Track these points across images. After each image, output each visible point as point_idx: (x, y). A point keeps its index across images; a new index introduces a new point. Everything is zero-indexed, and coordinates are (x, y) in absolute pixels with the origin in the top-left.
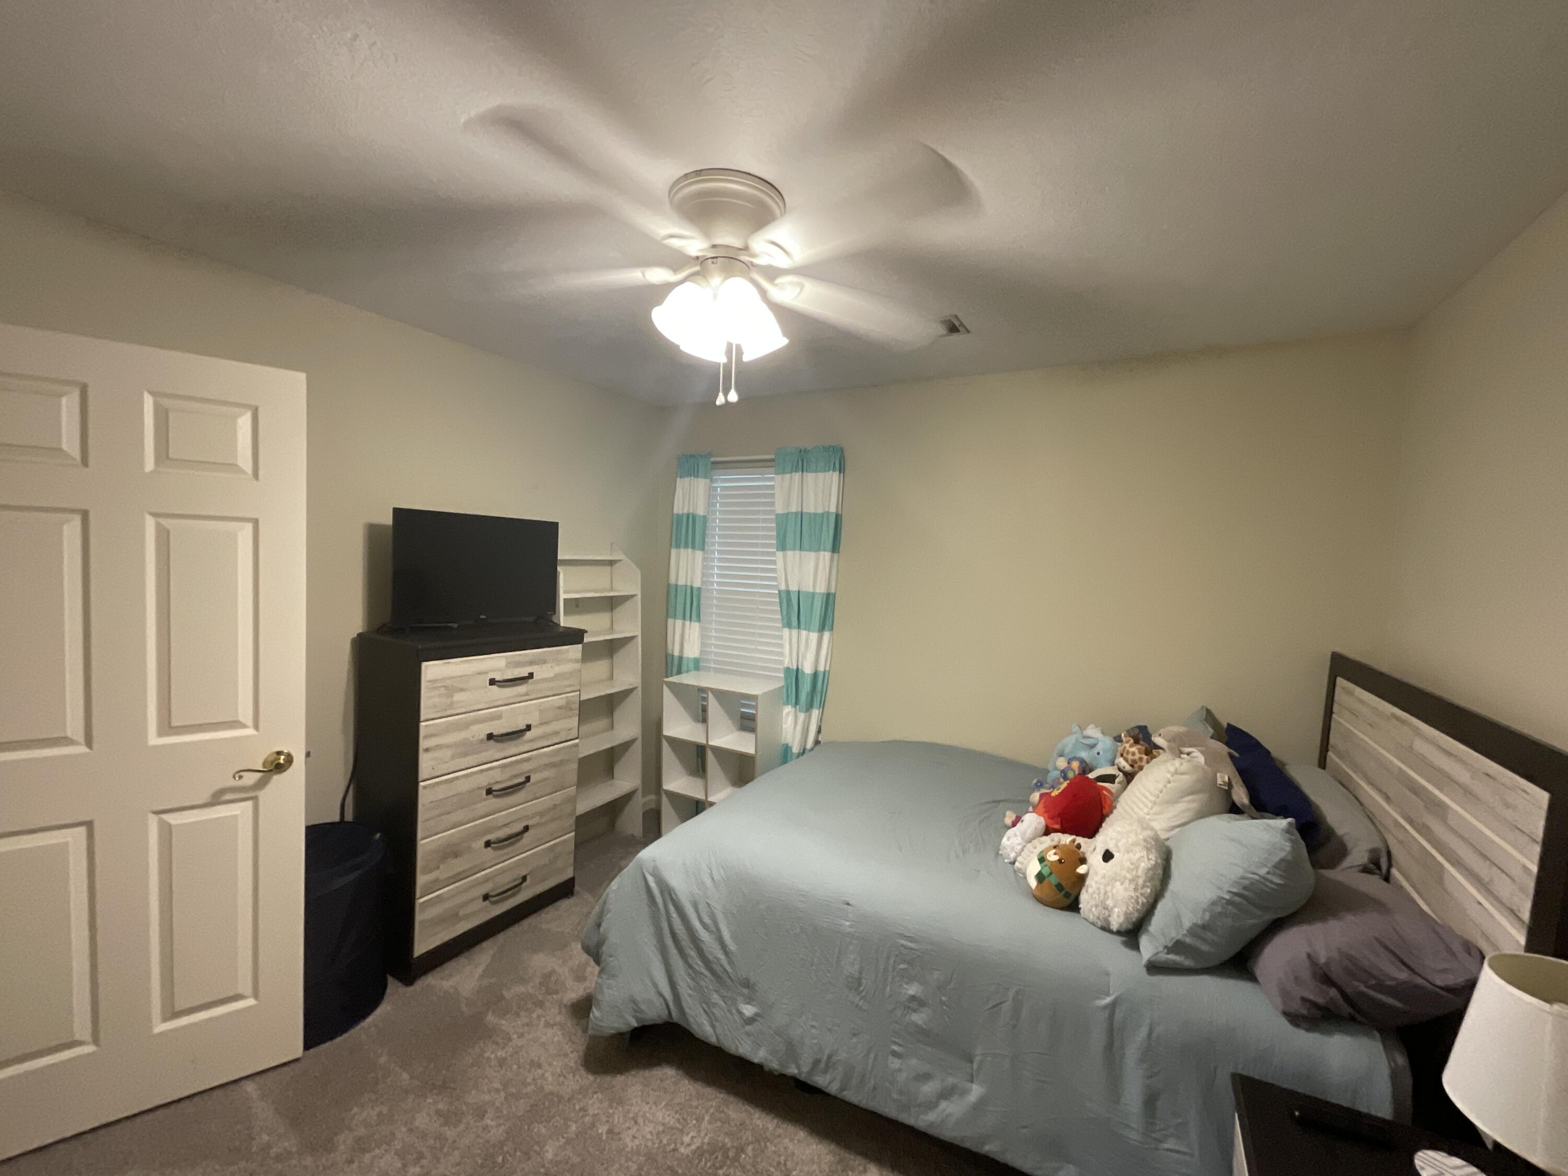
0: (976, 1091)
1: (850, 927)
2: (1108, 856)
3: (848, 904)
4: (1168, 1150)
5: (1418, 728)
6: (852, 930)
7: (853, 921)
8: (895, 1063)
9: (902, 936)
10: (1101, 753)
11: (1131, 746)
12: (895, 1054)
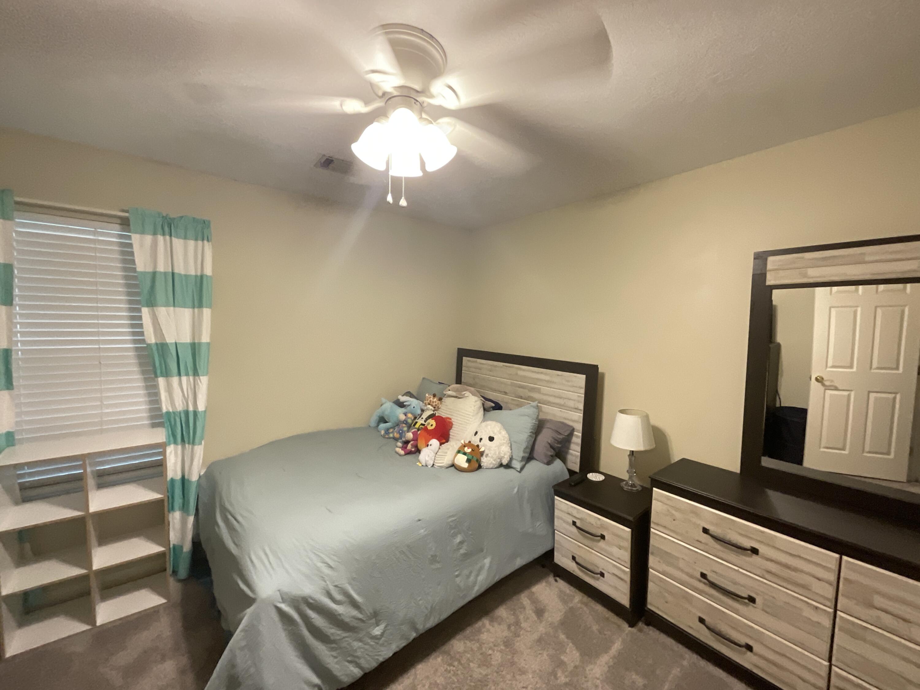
0: (487, 561)
1: (425, 531)
2: (491, 439)
3: (420, 520)
4: (538, 526)
5: (520, 368)
6: (426, 533)
7: (425, 527)
8: (458, 580)
9: (450, 517)
10: (415, 406)
11: (433, 399)
12: (457, 576)
